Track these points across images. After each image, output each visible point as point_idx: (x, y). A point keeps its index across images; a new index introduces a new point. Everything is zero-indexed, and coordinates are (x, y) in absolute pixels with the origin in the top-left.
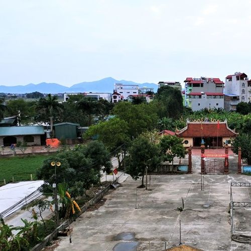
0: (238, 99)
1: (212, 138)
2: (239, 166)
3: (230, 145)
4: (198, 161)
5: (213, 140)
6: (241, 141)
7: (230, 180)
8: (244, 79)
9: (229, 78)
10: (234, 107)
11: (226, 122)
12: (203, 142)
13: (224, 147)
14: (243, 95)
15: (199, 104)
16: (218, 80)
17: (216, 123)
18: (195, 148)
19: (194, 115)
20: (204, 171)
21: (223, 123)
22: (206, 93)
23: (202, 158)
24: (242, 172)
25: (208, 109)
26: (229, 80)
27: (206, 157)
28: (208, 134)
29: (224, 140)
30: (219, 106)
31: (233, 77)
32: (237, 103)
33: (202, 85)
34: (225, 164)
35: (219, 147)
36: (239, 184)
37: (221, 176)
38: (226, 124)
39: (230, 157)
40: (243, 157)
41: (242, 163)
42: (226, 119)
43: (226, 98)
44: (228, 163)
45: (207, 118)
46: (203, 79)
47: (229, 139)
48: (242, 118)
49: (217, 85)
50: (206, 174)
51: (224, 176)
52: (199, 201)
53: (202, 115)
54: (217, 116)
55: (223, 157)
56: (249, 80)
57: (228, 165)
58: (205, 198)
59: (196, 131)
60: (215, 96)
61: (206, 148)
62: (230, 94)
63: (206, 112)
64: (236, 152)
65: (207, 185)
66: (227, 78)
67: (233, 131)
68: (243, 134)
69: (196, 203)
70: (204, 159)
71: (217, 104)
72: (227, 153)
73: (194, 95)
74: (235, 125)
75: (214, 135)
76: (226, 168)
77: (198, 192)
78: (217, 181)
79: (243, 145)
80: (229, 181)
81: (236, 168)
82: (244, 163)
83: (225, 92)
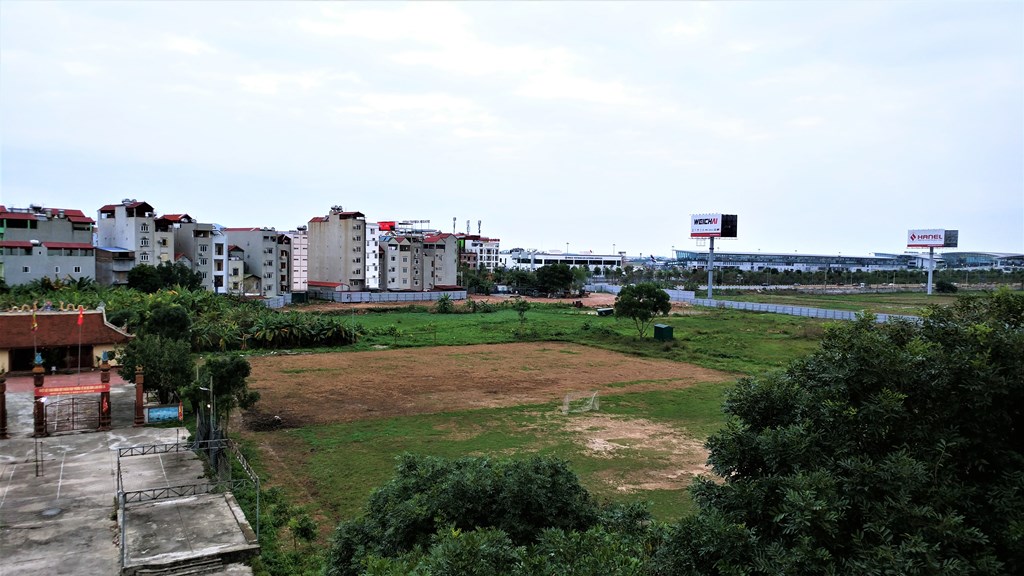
0: (132, 259)
1: (63, 350)
2: (139, 408)
3: (113, 363)
4: (24, 407)
5: (68, 353)
6: (142, 351)
7: (117, 444)
8: (147, 214)
9: (109, 211)
10: (122, 275)
11: (101, 309)
12: (38, 359)
13: (97, 369)
14: (145, 249)
15: (26, 269)
16: (79, 214)
17: (76, 312)
18: (15, 376)
19: (12, 295)
20: (41, 428)
21: (92, 312)
22: (46, 243)
23: (36, 398)
24: (146, 420)
25: (53, 280)
26: (108, 217)
27: (48, 394)
28: (54, 338)
29: (99, 353)
30: (82, 274)
31: (117, 209)
32: (129, 267)
33: (34, 224)
34: (101, 404)
35: (83, 369)
36: (141, 450)
37: (89, 437)
38: (101, 314)
39: (114, 391)
40: (147, 386)
41: (145, 401)
42: (102, 303)
43: (100, 255)
44: (109, 404)
46: (37, 209)
47: (110, 349)
48: (142, 301)
49: (76, 226)
50: (48, 435)
51: (97, 436)
52: (30, 502)
53: (35, 294)
54: (76, 296)
55: (96, 391)
56: (159, 216)
57: (109, 410)
58: (47, 495)
59: (19, 333)
60: (71, 251)
61: (49, 373)
62: (111, 247)
63: (46, 287)
64: (130, 376)
65: (53, 463)
66: (103, 211)
67: (122, 331)
68: (147, 336)
69: (22, 509)
70: (43, 400)
71: (77, 270)
72: (105, 380)
73: (11, 248)
74: (127, 316)
75: (69, 341)
76: (104, 418)
77: (27, 482)
78: (80, 448)
79: (147, 361)
80: (112, 447)
81: (131, 414)
82: (149, 400)
83: (97, 241)
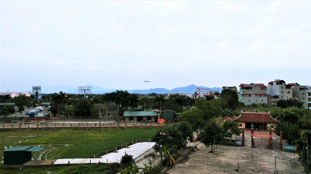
0: (279, 98)
1: (259, 124)
2: (281, 145)
3: (273, 129)
4: (249, 139)
5: (260, 125)
6: (282, 126)
7: (274, 154)
8: (283, 84)
9: (271, 83)
10: (275, 103)
11: (269, 113)
12: (252, 126)
13: (268, 130)
14: (282, 95)
15: (249, 101)
16: (263, 85)
17: (262, 113)
18: (247, 130)
19: (246, 108)
20: (253, 145)
21: (267, 113)
22: (254, 93)
23: (252, 137)
24: (284, 149)
25: (256, 104)
26: (271, 85)
27: (255, 136)
28: (256, 120)
29: (269, 125)
30: (264, 102)
31: (273, 83)
32: (277, 100)
33: (251, 88)
34: (269, 142)
35: (264, 130)
36: (282, 158)
37: (267, 151)
38: (269, 114)
39: (273, 138)
40: (284, 138)
41: (283, 142)
42: (269, 111)
43: (269, 96)
44: (272, 141)
45: (255, 110)
46: (252, 84)
47: (272, 125)
48: (282, 111)
49: (262, 88)
50: (255, 148)
51: (269, 151)
52: (251, 166)
53: (251, 107)
54: (262, 108)
55: (268, 137)
56: (287, 84)
57: (272, 143)
58: (255, 165)
59: (248, 118)
60: (261, 95)
61: (255, 130)
62: (272, 94)
63: (254, 105)
64: (278, 134)
65: (256, 156)
66: (269, 83)
67: (275, 119)
68: (283, 122)
69: (248, 167)
70: (254, 137)
71: (262, 101)
72: (271, 134)
73: (246, 95)
74: (277, 115)
75: (260, 121)
76: (270, 146)
77: (249, 160)
78: (264, 154)
79: (283, 130)
80: (273, 155)
81: (278, 146)
82: (284, 143)
83: (268, 92)
